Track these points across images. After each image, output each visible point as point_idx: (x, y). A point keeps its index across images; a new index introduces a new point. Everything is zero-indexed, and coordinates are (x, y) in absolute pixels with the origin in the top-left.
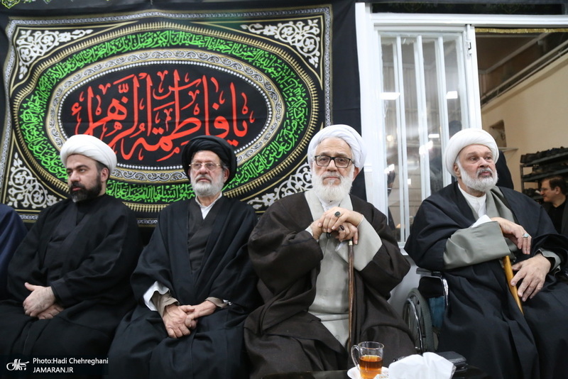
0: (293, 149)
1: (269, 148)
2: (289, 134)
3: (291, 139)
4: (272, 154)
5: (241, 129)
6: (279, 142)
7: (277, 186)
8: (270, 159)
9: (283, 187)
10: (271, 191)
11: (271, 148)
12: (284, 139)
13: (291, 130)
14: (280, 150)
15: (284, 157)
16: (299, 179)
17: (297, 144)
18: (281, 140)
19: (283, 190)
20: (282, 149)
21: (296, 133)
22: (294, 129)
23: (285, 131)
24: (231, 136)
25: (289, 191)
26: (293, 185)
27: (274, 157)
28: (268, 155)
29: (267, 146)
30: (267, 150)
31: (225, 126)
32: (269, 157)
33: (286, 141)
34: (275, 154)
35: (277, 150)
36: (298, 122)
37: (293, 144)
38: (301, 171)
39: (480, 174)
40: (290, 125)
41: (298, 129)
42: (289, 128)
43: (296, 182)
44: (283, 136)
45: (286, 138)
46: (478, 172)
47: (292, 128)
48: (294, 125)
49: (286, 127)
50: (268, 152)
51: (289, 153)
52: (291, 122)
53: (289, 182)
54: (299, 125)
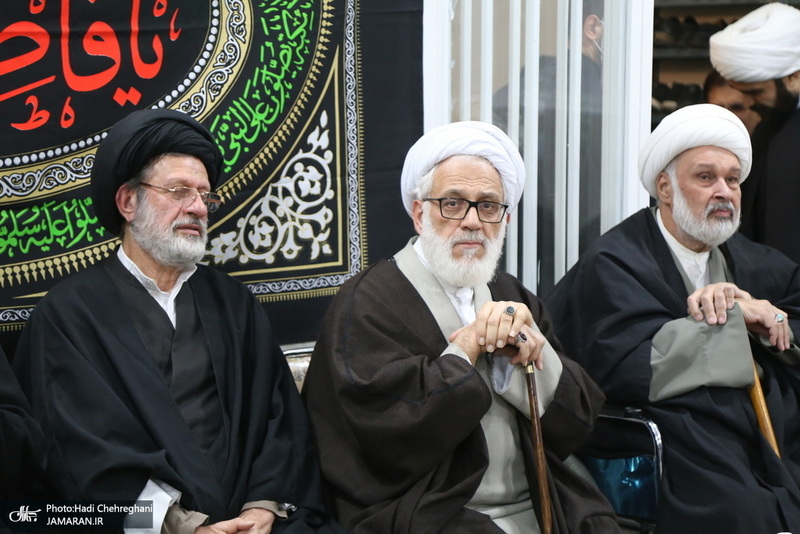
0: (281, 118)
1: (227, 117)
2: (275, 80)
3: (277, 94)
4: (237, 133)
5: (148, 57)
6: (253, 103)
7: (243, 214)
8: (233, 145)
9: (254, 214)
10: (231, 226)
11: (232, 115)
12: (262, 94)
13: (277, 71)
14: (253, 124)
15: (263, 138)
16: (286, 193)
17: (289, 104)
18: (256, 96)
19: (254, 221)
20: (258, 118)
21: (288, 78)
22: (286, 67)
23: (265, 71)
24: (127, 77)
25: (264, 224)
26: (273, 206)
27: (241, 141)
28: (227, 135)
29: (221, 109)
30: (221, 121)
31: (110, 49)
32: (228, 140)
33: (266, 99)
34: (243, 132)
35: (248, 123)
36: (294, 49)
37: (280, 107)
38: (291, 173)
39: (712, 214)
40: (277, 58)
41: (292, 67)
42: (274, 64)
43: (278, 200)
44: (260, 86)
45: (268, 92)
46: (710, 207)
47: (280, 65)
48: (285, 56)
49: (267, 62)
50: (225, 128)
51: (273, 128)
52: (278, 50)
53: (265, 202)
54: (295, 57)
